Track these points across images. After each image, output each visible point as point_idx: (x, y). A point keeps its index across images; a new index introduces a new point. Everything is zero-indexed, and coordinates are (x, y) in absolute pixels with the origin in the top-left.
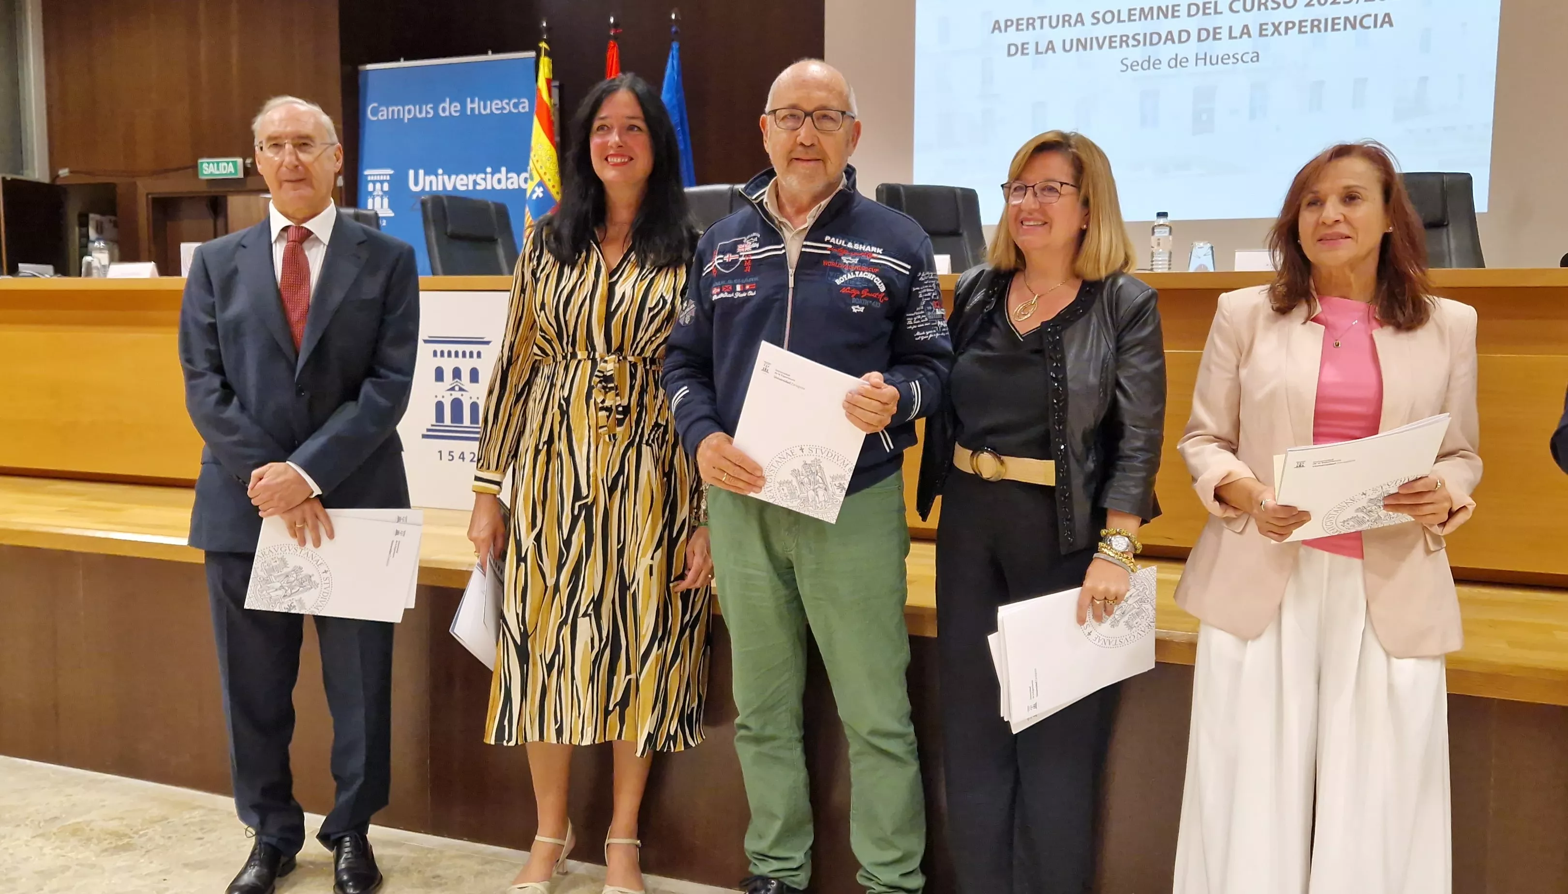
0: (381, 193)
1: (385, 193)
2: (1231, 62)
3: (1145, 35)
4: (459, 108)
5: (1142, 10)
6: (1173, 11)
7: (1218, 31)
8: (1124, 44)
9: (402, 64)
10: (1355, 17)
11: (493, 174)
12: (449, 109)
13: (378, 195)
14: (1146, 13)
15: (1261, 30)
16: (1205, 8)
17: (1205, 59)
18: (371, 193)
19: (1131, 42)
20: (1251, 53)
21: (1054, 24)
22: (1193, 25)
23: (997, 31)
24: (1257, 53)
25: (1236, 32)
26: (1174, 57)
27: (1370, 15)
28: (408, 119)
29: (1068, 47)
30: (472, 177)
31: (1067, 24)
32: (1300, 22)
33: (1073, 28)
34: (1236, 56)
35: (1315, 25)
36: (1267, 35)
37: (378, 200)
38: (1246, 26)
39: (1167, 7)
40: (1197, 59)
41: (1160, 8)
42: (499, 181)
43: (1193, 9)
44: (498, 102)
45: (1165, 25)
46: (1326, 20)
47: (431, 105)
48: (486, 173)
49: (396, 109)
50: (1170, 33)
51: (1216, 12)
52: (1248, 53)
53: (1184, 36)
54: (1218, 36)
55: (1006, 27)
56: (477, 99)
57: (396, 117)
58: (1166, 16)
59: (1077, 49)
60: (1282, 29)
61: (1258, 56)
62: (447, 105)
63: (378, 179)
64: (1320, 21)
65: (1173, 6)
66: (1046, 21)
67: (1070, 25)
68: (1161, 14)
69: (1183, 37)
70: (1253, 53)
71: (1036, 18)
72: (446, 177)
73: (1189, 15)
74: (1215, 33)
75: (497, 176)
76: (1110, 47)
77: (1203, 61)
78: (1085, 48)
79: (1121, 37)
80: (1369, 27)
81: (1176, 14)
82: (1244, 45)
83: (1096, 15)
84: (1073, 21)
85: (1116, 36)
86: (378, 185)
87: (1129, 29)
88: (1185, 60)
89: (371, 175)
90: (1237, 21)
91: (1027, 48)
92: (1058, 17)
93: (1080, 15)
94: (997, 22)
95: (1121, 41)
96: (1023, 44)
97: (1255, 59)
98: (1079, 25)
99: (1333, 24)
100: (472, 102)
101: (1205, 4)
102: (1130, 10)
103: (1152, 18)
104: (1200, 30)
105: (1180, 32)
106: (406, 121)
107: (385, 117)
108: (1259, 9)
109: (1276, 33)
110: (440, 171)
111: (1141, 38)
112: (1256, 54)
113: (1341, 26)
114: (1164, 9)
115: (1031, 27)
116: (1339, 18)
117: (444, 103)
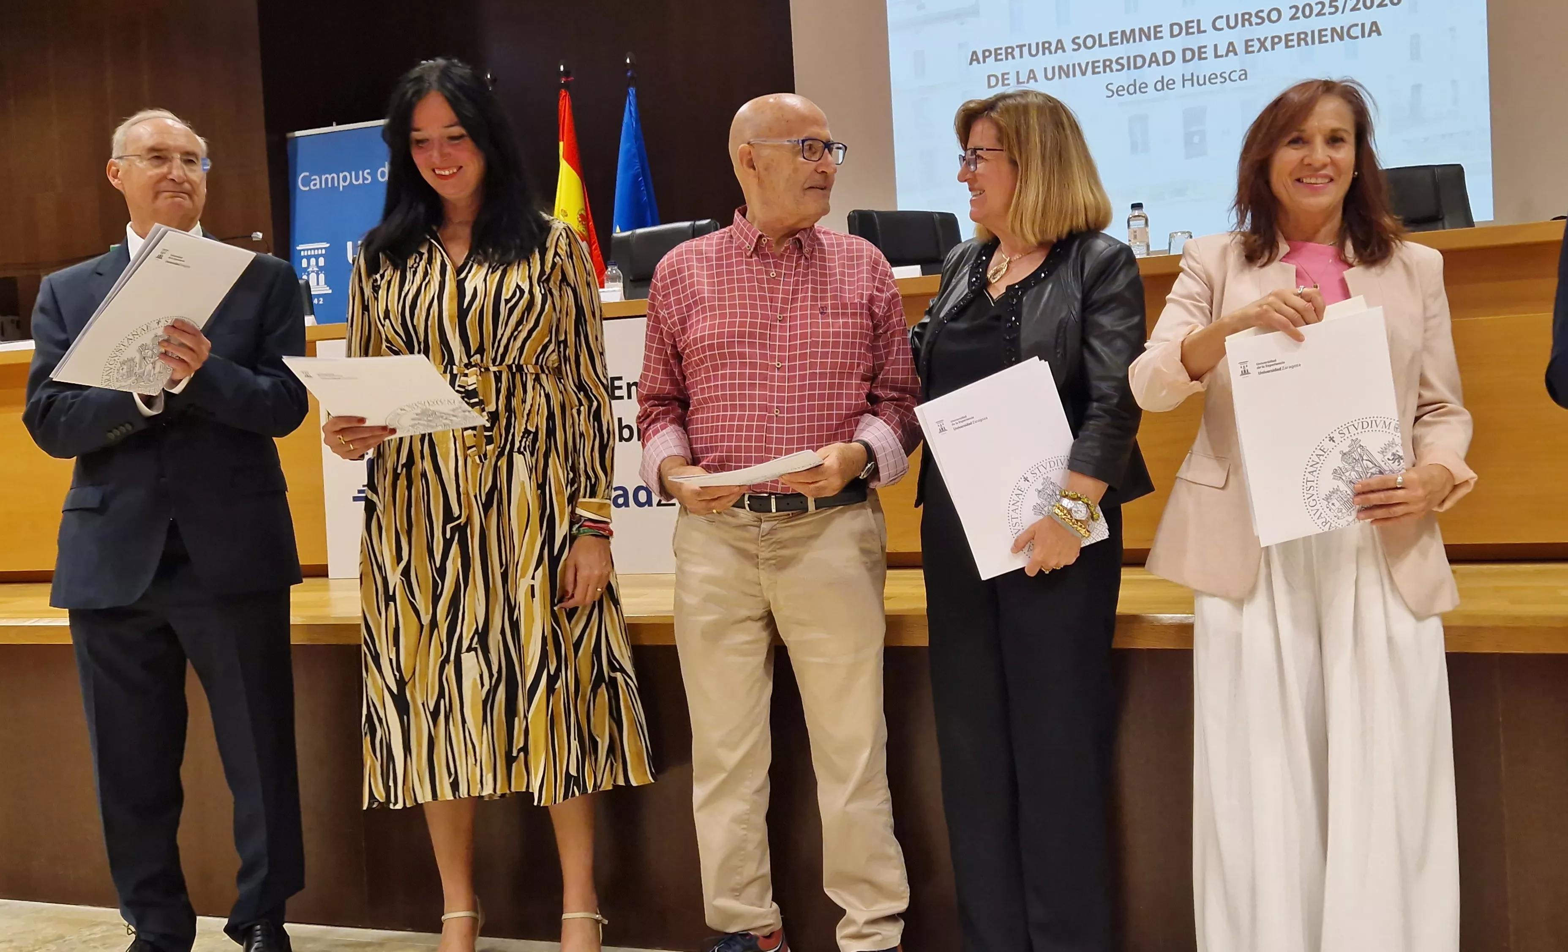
0: (316, 269)
1: (321, 269)
2: (1219, 82)
3: (1129, 58)
5: (1123, 32)
6: (1156, 32)
7: (1203, 50)
8: (1108, 69)
9: (335, 128)
10: (1342, 28)
13: (313, 272)
14: (1128, 34)
15: (1247, 46)
16: (1187, 28)
17: (1192, 80)
18: (306, 269)
19: (1115, 66)
20: (1238, 71)
21: (1034, 52)
22: (1177, 45)
23: (975, 63)
24: (1245, 71)
25: (1222, 51)
26: (1160, 79)
27: (1357, 25)
28: (343, 186)
29: (1050, 76)
31: (1047, 51)
32: (1287, 36)
33: (1053, 55)
34: (1223, 75)
35: (1302, 38)
36: (1253, 52)
37: (313, 276)
38: (1231, 44)
39: (1149, 28)
40: (1184, 80)
41: (1141, 30)
43: (1176, 30)
45: (1147, 48)
46: (1313, 32)
47: (368, 171)
49: (330, 177)
50: (1154, 55)
51: (1199, 31)
52: (1235, 71)
53: (1169, 58)
54: (1203, 56)
55: (985, 58)
57: (330, 185)
58: (1149, 38)
59: (1060, 77)
60: (1268, 44)
61: (1246, 74)
63: (313, 253)
64: (1306, 34)
65: (1155, 27)
66: (1025, 49)
67: (1050, 52)
68: (1143, 37)
69: (1167, 58)
70: (1240, 71)
71: (1015, 47)
73: (1172, 36)
74: (1200, 53)
76: (1094, 73)
77: (1190, 82)
78: (1068, 76)
79: (1104, 61)
80: (1357, 37)
81: (1159, 35)
82: (1231, 63)
83: (1077, 41)
84: (1053, 48)
85: (1099, 61)
86: (313, 261)
87: (1112, 53)
88: (1171, 82)
89: (304, 250)
90: (1223, 39)
91: (1008, 79)
92: (1037, 44)
93: (1059, 41)
94: (974, 53)
95: (1105, 66)
96: (1003, 75)
97: (1243, 77)
98: (1060, 51)
99: (1320, 36)
101: (1187, 23)
102: (1111, 34)
103: (1134, 41)
104: (1184, 51)
105: (1164, 53)
106: (341, 188)
107: (318, 186)
108: (1243, 25)
109: (1263, 50)
111: (1124, 62)
112: (1243, 72)
113: (1329, 38)
114: (1146, 30)
115: (1010, 57)
116: (1326, 30)
117: (385, 167)
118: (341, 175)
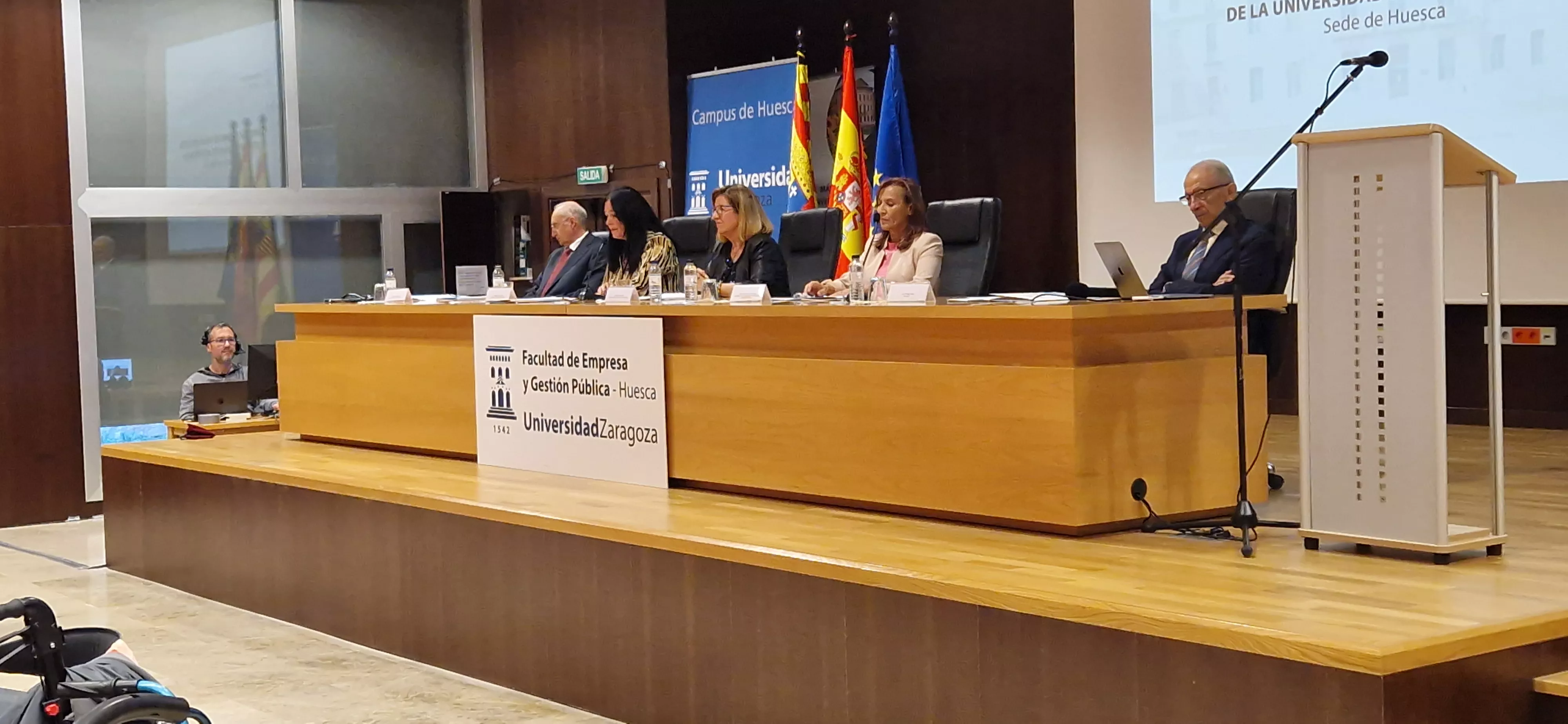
0: (700, 192)
1: (703, 191)
4: (753, 111)
9: (717, 72)
11: (776, 171)
12: (747, 112)
13: (698, 195)
18: (693, 193)
28: (719, 122)
30: (762, 175)
37: (698, 199)
42: (781, 178)
44: (779, 104)
47: (734, 109)
48: (771, 171)
49: (711, 114)
56: (764, 102)
57: (712, 121)
62: (745, 109)
63: (700, 179)
72: (744, 176)
75: (779, 174)
86: (698, 186)
89: (692, 177)
100: (762, 106)
106: (717, 124)
107: (704, 122)
110: (740, 171)
117: (742, 107)
118: (718, 113)
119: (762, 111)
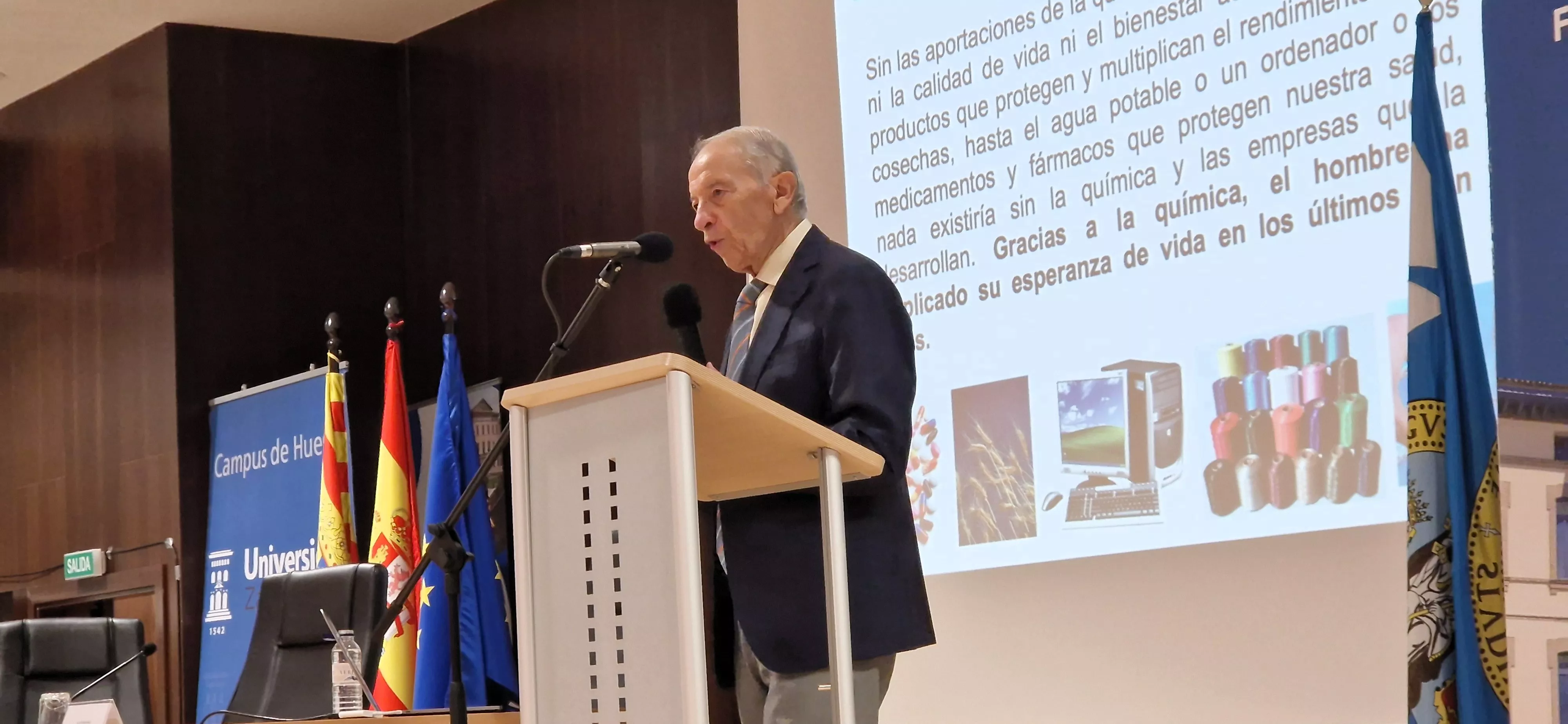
0: (222, 586)
1: (225, 585)
4: (287, 452)
9: (244, 392)
12: (280, 453)
18: (212, 587)
28: (246, 472)
30: (298, 553)
37: (218, 597)
47: (266, 450)
48: (309, 547)
49: (236, 459)
56: (299, 437)
57: (236, 471)
62: (277, 449)
63: (222, 564)
86: (220, 575)
89: (214, 560)
100: (298, 442)
107: (228, 472)
110: (271, 548)
117: (276, 446)
118: (246, 457)
119: (298, 450)
